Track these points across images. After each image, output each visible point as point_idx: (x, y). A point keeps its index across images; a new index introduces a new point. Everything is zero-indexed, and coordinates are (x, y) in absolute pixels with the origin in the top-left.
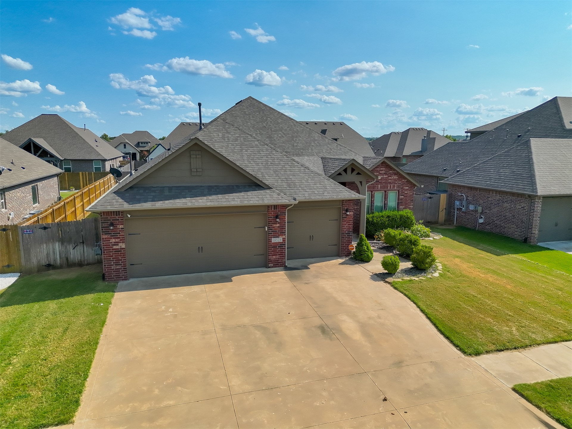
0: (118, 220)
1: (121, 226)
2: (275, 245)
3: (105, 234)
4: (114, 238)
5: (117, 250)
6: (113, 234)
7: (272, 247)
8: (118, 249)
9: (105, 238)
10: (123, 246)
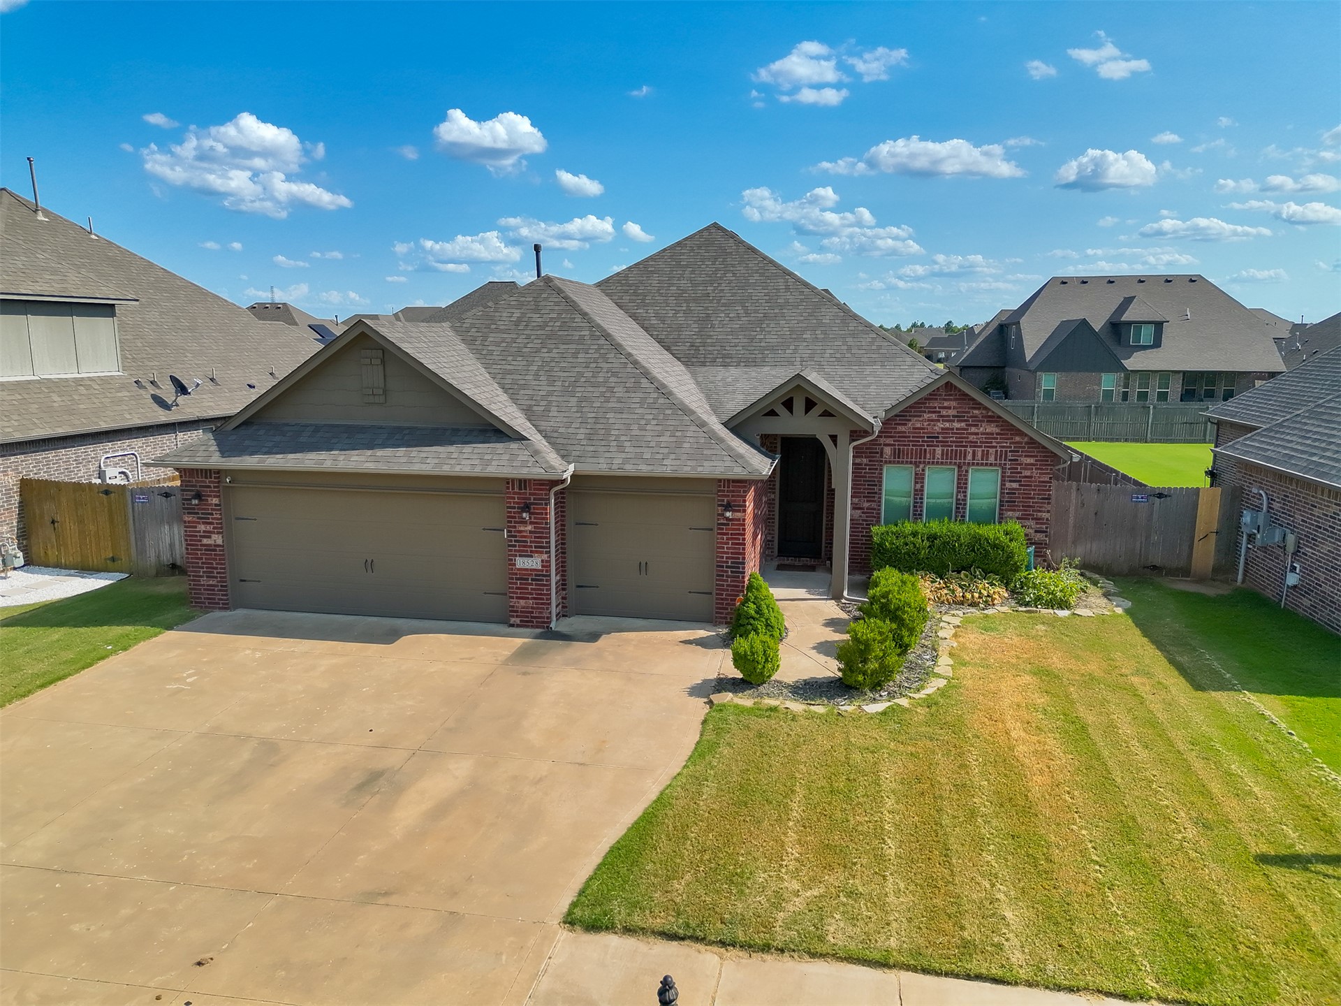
0: (210, 487)
1: (215, 501)
2: (524, 575)
3: (189, 513)
4: (204, 523)
5: (209, 548)
6: (202, 514)
7: (517, 579)
8: (210, 545)
9: (189, 522)
10: (217, 539)
